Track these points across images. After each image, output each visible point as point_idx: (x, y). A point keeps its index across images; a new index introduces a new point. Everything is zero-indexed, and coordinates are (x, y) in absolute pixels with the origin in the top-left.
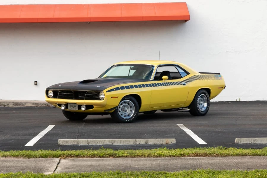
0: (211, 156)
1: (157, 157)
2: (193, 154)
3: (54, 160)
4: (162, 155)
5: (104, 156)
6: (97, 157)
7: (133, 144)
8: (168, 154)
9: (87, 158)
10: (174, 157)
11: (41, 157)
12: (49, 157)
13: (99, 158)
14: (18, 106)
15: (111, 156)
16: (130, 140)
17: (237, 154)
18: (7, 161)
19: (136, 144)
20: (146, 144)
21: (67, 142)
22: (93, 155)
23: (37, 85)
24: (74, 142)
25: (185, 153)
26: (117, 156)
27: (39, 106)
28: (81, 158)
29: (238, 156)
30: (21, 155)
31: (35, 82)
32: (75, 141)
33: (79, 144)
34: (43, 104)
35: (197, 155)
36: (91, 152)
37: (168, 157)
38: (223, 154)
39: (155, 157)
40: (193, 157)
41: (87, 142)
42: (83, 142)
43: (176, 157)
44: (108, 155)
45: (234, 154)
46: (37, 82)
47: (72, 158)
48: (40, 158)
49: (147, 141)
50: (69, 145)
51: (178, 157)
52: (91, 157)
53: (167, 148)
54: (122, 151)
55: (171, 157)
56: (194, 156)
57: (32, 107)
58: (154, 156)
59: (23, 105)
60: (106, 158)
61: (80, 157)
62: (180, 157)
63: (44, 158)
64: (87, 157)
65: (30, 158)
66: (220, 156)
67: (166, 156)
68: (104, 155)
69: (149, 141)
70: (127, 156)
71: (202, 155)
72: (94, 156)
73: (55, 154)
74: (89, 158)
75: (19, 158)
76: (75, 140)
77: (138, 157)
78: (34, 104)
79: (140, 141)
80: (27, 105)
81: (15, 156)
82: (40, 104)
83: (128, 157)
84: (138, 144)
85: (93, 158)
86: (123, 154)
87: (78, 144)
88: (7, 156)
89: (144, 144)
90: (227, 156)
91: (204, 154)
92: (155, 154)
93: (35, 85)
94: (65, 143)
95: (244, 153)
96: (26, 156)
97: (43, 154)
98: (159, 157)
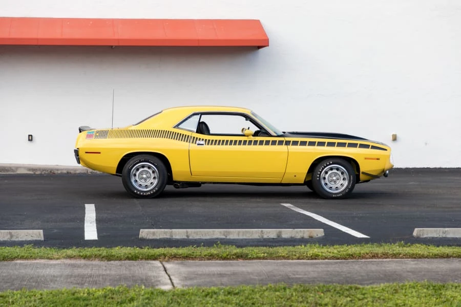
0: (396, 258)
1: (312, 259)
2: (367, 254)
3: (152, 264)
4: (319, 255)
5: (228, 257)
6: (217, 259)
7: (259, 238)
8: (328, 254)
9: (202, 260)
10: (338, 259)
11: (128, 258)
12: (141, 259)
13: (220, 260)
14: (4, 172)
15: (239, 257)
16: (253, 231)
17: (435, 255)
18: (79, 266)
19: (263, 236)
20: (278, 237)
21: (154, 234)
22: (210, 256)
23: (32, 140)
24: (165, 233)
25: (355, 253)
26: (249, 257)
27: (38, 173)
28: (192, 261)
29: (437, 258)
30: (96, 255)
31: (29, 136)
32: (167, 232)
33: (174, 237)
34: (43, 170)
35: (373, 257)
36: (205, 251)
37: (329, 259)
38: (413, 254)
39: (309, 259)
40: (367, 259)
41: (186, 234)
42: (179, 234)
43: (341, 259)
44: (234, 257)
45: (431, 254)
46: (31, 136)
47: (177, 260)
48: (125, 260)
49: (280, 232)
50: (158, 238)
51: (345, 259)
52: (209, 259)
53: (320, 245)
54: (256, 250)
55: (333, 259)
56: (370, 259)
57: (27, 174)
58: (307, 257)
59: (13, 171)
60: (231, 260)
61: (190, 260)
62: (347, 259)
63: (133, 260)
64: (201, 258)
65: (110, 261)
66: (409, 258)
67: (326, 258)
68: (227, 255)
69: (283, 233)
70: (264, 258)
71: (381, 256)
72: (213, 258)
73: (150, 254)
74: (205, 260)
75: (92, 260)
76: (166, 230)
77: (281, 259)
78: (30, 169)
79: (269, 233)
80: (19, 172)
81: (85, 257)
82: (40, 169)
83: (266, 259)
84: (265, 237)
85: (210, 261)
86: (258, 255)
87: (172, 236)
88: (72, 257)
89: (275, 237)
90: (420, 258)
91: (384, 255)
92: (309, 255)
93: (29, 140)
94: (151, 235)
95: (445, 253)
96: (103, 257)
97: (130, 254)
98: (315, 259)
